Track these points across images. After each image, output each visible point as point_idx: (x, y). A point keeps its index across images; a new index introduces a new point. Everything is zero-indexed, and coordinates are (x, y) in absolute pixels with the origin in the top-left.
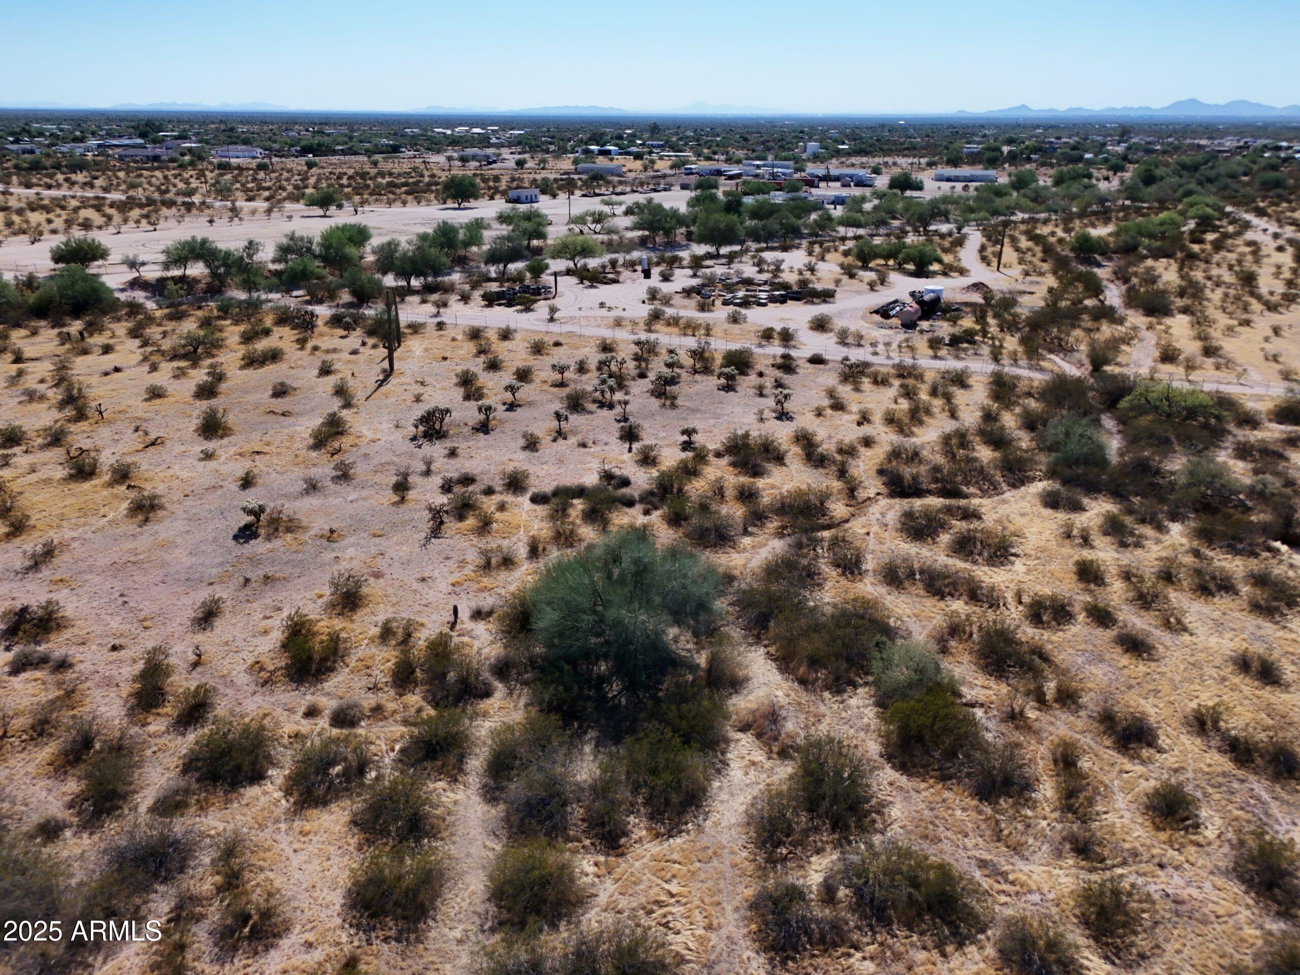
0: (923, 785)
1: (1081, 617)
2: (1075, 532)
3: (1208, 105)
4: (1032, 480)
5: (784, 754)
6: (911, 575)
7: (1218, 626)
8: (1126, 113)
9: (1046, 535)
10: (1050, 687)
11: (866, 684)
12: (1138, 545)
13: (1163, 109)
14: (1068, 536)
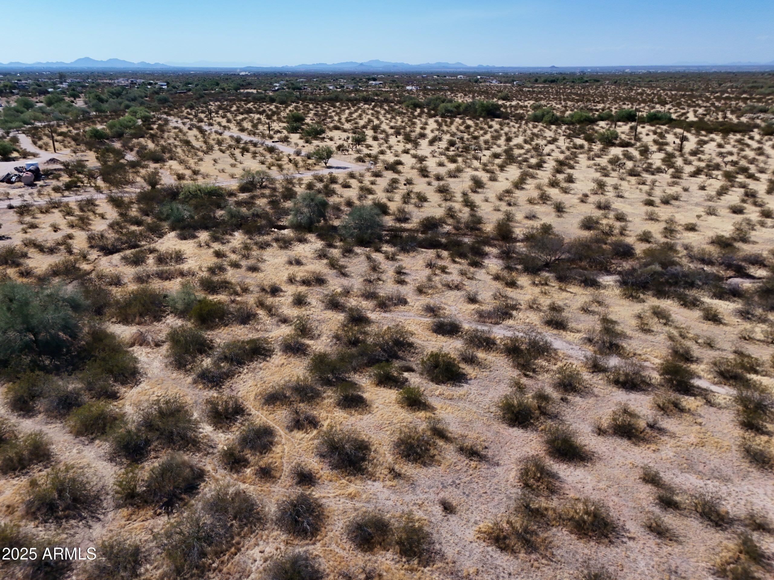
0: (220, 331)
1: (229, 268)
2: (202, 244)
3: (97, 61)
4: (166, 233)
5: (158, 345)
6: (148, 277)
7: (274, 256)
8: (49, 66)
9: (191, 248)
10: (238, 289)
11: (168, 314)
12: (228, 242)
13: (72, 63)
14: (200, 246)
